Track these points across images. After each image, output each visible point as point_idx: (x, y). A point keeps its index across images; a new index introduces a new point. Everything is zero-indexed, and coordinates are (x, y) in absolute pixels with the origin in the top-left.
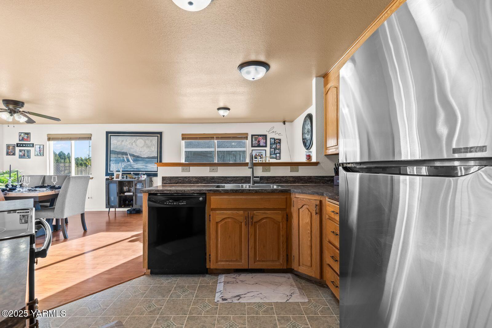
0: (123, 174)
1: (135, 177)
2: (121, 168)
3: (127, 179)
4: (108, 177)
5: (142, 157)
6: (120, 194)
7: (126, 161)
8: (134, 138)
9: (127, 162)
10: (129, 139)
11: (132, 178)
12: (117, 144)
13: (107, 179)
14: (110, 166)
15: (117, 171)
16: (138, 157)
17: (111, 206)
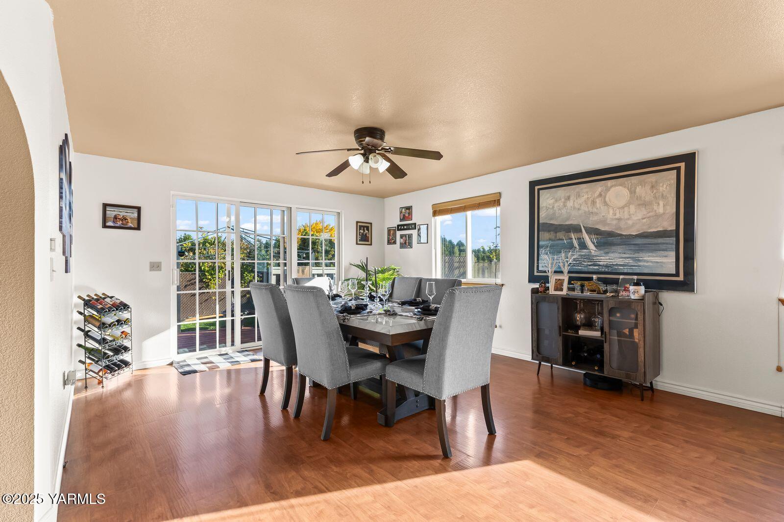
0: (571, 279)
1: (603, 287)
2: (566, 265)
3: (582, 292)
4: (537, 285)
5: (621, 235)
6: (566, 331)
7: (578, 247)
8: (599, 187)
9: (580, 249)
10: (585, 190)
11: (599, 293)
12: (553, 207)
13: (534, 291)
14: (538, 260)
15: (556, 272)
16: (610, 234)
17: (543, 357)
